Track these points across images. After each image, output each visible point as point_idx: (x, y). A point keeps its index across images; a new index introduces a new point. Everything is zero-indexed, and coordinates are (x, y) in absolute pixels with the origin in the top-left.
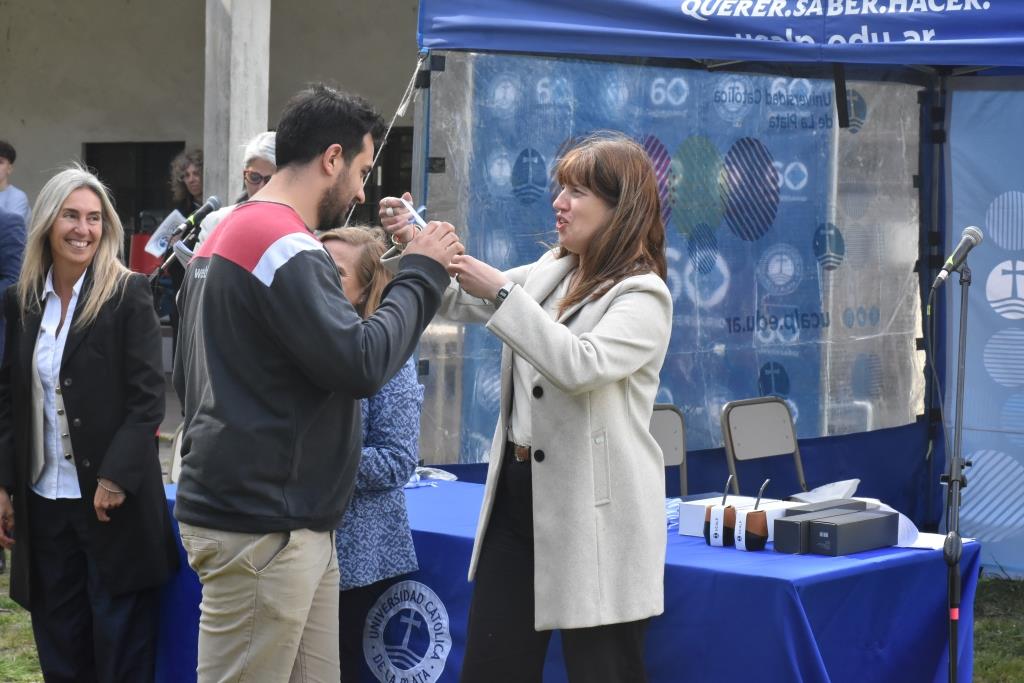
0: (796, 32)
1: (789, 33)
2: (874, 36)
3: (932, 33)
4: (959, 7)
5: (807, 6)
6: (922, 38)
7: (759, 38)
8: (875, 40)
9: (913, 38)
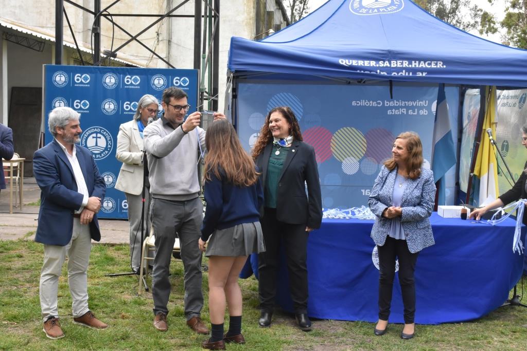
0: (381, 71)
1: (378, 71)
2: (407, 73)
3: (426, 73)
4: (436, 67)
5: (384, 63)
6: (422, 74)
7: (366, 72)
8: (407, 74)
9: (419, 74)
